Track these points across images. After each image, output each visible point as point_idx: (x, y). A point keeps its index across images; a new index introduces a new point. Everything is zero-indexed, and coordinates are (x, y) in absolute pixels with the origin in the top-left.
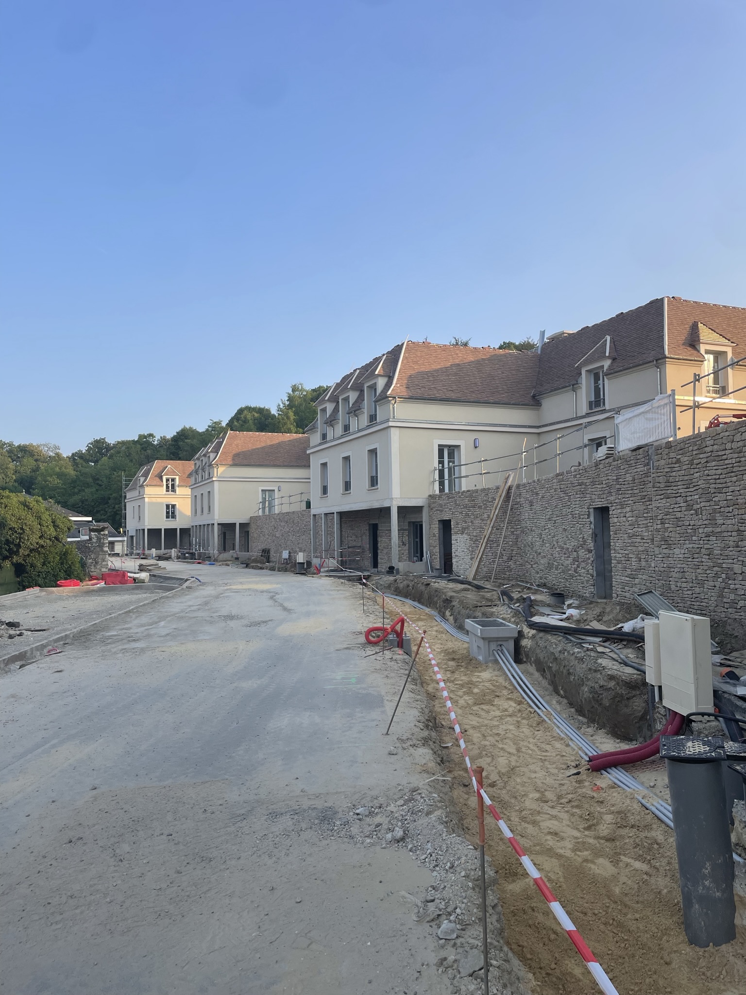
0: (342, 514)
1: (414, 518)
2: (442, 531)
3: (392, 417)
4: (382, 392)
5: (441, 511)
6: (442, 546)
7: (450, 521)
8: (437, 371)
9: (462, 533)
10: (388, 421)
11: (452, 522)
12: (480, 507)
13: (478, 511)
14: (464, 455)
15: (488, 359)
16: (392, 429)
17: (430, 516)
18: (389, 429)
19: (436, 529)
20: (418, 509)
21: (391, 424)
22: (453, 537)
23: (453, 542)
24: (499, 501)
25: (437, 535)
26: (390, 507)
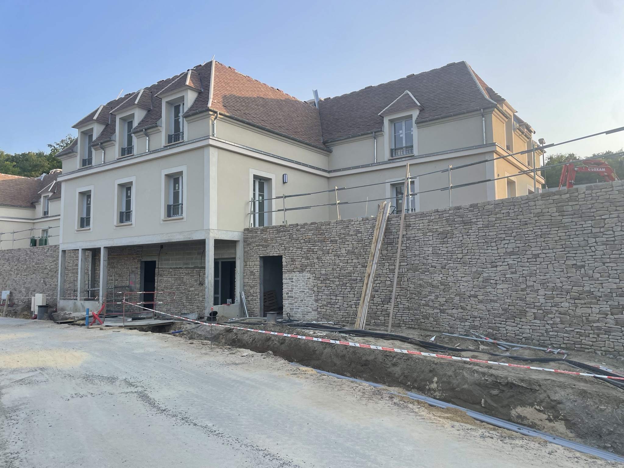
0: (111, 250)
1: (226, 255)
2: (262, 269)
3: (211, 134)
4: (192, 107)
5: (266, 246)
6: (262, 286)
7: (280, 258)
9: (302, 271)
10: (207, 138)
11: (284, 260)
12: (334, 242)
13: (329, 246)
16: (212, 150)
17: (245, 252)
18: (206, 150)
19: (256, 267)
20: (232, 244)
21: (211, 142)
22: (285, 276)
23: (284, 281)
24: (378, 235)
25: (257, 274)
26: (205, 240)
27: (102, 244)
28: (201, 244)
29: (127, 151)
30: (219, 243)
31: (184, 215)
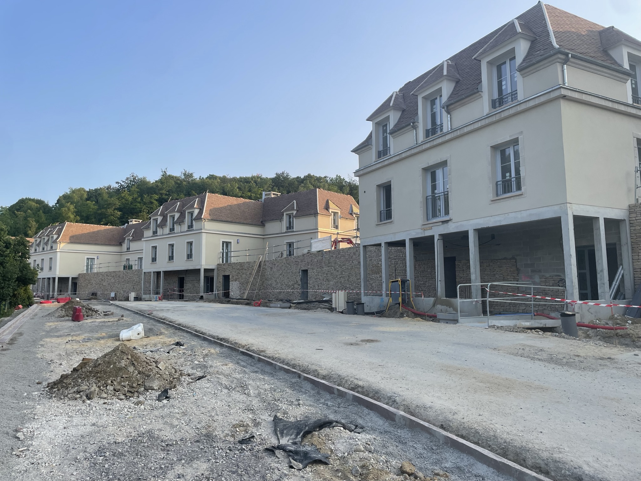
0: (166, 273)
1: (210, 274)
2: (224, 280)
3: (203, 228)
4: (197, 215)
5: (225, 271)
6: (223, 287)
7: (229, 275)
8: (221, 208)
9: (235, 281)
10: (201, 229)
11: (230, 276)
12: (245, 270)
13: (244, 271)
14: (233, 247)
15: (242, 204)
16: (203, 233)
17: (217, 273)
18: (201, 233)
19: (221, 279)
20: (212, 270)
21: (203, 231)
22: (230, 283)
23: (230, 285)
24: (256, 267)
25: (222, 282)
26: (200, 269)
27: (162, 270)
28: (199, 270)
29: (172, 230)
30: (206, 270)
31: (193, 259)
